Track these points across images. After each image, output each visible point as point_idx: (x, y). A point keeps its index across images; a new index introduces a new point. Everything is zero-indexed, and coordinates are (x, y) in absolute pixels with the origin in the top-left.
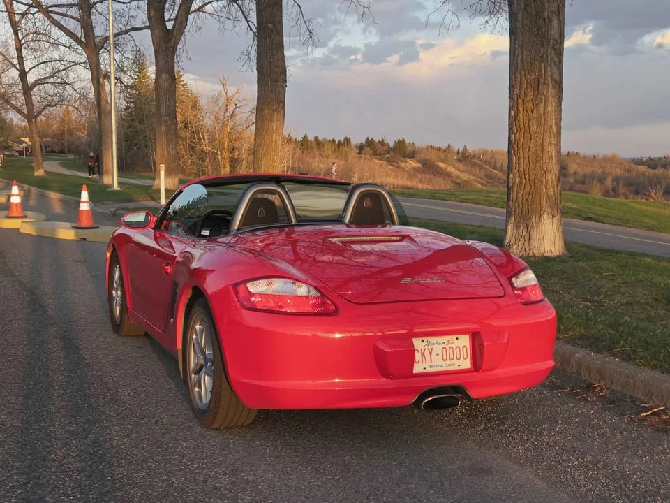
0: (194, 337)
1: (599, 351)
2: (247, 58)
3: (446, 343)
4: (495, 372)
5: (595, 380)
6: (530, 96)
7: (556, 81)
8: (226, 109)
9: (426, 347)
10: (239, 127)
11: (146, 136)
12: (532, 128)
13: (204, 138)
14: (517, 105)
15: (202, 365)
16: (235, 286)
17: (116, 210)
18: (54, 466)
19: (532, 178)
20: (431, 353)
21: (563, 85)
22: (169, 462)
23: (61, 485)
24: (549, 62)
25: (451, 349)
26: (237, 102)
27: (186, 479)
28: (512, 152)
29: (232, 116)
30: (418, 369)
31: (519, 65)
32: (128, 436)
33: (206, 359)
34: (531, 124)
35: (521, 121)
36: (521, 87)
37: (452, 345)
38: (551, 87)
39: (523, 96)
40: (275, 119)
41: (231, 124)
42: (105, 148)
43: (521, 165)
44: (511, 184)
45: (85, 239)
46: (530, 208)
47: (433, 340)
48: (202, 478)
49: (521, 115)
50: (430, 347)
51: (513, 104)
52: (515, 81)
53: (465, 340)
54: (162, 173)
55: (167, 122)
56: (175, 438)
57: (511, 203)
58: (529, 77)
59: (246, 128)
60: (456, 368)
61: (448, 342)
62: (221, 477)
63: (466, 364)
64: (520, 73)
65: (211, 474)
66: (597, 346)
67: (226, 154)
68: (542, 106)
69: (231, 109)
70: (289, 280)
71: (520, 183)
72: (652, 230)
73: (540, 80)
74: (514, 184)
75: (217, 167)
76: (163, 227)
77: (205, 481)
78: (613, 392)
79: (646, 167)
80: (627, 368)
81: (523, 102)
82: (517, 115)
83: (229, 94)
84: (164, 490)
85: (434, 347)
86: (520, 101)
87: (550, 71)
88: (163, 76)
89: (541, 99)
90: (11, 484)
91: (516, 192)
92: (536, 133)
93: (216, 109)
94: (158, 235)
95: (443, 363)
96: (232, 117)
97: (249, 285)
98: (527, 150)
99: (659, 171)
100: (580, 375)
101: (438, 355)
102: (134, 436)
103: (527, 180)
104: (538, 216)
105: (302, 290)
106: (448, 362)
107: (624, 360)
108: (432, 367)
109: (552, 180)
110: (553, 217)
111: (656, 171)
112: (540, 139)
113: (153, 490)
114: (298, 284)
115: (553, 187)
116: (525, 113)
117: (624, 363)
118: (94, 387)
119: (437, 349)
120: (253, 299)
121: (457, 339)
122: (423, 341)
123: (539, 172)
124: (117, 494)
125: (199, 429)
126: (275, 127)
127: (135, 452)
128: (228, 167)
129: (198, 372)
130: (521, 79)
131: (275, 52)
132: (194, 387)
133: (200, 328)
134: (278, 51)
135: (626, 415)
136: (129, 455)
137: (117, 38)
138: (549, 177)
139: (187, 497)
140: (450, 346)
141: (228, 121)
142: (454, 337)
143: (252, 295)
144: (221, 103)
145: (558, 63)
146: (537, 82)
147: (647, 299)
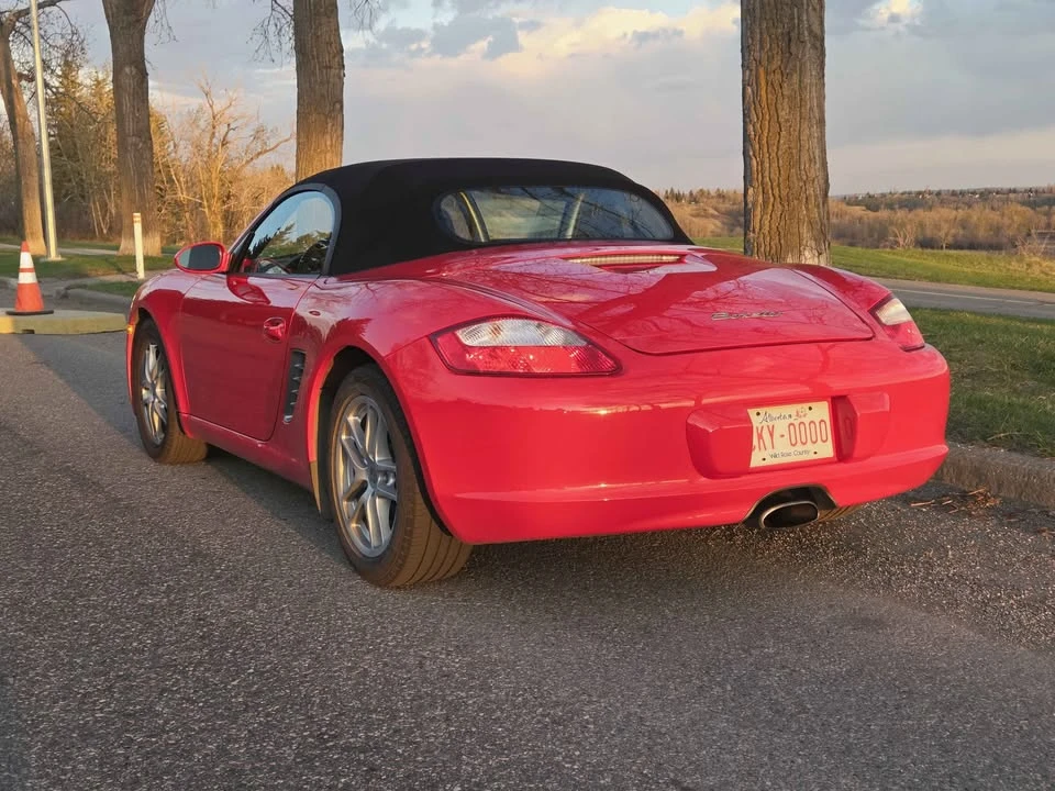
0: (344, 437)
1: (967, 440)
2: (262, 38)
3: (794, 414)
4: (872, 460)
5: (971, 485)
6: (777, 63)
7: (815, 36)
8: (214, 133)
9: (764, 423)
10: (236, 161)
11: (81, 180)
12: (782, 113)
13: (178, 181)
14: (757, 78)
15: (365, 482)
16: (432, 338)
17: (67, 289)
18: (145, 659)
19: (784, 193)
20: (771, 435)
21: (826, 45)
22: (344, 641)
23: (173, 686)
24: (805, 7)
25: (802, 426)
26: (231, 121)
27: (386, 664)
28: (751, 153)
29: (224, 143)
30: (757, 460)
31: (758, 11)
32: (253, 607)
33: (373, 470)
34: (779, 106)
35: (764, 104)
36: (762, 48)
37: (803, 420)
38: (809, 45)
39: (765, 63)
40: (329, 128)
41: (222, 156)
42: (28, 196)
43: (767, 174)
44: (750, 206)
45: (32, 332)
46: (782, 241)
47: (774, 411)
48: (411, 661)
49: (763, 93)
50: (770, 424)
51: (750, 75)
52: (752, 39)
53: (821, 411)
54: (138, 228)
55: (136, 145)
56: (335, 604)
57: (752, 234)
58: (773, 31)
59: (248, 162)
60: (811, 457)
61: (797, 415)
62: (443, 656)
63: (826, 450)
64: (760, 25)
65: (425, 654)
66: (960, 433)
67: (216, 206)
68: (795, 78)
69: (222, 129)
70: (532, 322)
71: (765, 203)
72: (938, 281)
73: (792, 34)
74: (754, 204)
75: (203, 228)
76: (243, 269)
77: (421, 665)
78: (1005, 501)
79: (864, 208)
80: (1024, 462)
81: (767, 73)
82: (756, 93)
83: (217, 108)
84: (358, 683)
85: (776, 423)
86: (761, 70)
87: (808, 21)
88: (127, 70)
89: (795, 66)
90: (81, 691)
91: (759, 217)
92: (787, 121)
93: (197, 132)
94: (235, 283)
95: (792, 449)
96: (223, 145)
97: (460, 334)
98: (775, 148)
99: (884, 214)
100: (942, 479)
101: (782, 436)
102: (261, 605)
103: (777, 196)
104: (796, 251)
105: (555, 337)
106: (800, 448)
107: (1015, 450)
108: (775, 456)
109: (816, 196)
110: (820, 254)
111: (879, 214)
112: (794, 130)
113: (337, 684)
114: (545, 327)
115: (818, 207)
116: (770, 88)
117: (1015, 456)
118: (155, 539)
119: (781, 427)
120: (469, 357)
121: (810, 408)
122: (758, 414)
123: (797, 185)
124: (277, 694)
125: (370, 590)
126: (329, 143)
127: (276, 629)
128: (221, 226)
129: (356, 494)
130: (761, 33)
131: (324, 20)
132: (349, 522)
133: (356, 421)
134: (329, 17)
135: (1044, 531)
136: (269, 635)
137: (41, 11)
138: (811, 191)
139: (402, 690)
140: (800, 420)
141: (217, 151)
142: (806, 406)
143: (469, 349)
144: (202, 124)
145: (818, 7)
146: (786, 39)
147: (1000, 366)
